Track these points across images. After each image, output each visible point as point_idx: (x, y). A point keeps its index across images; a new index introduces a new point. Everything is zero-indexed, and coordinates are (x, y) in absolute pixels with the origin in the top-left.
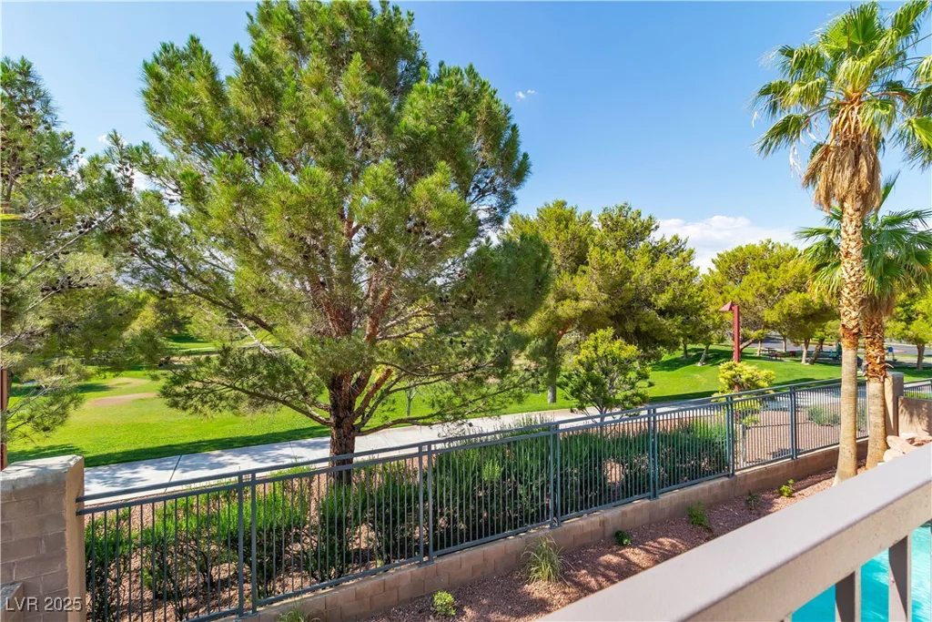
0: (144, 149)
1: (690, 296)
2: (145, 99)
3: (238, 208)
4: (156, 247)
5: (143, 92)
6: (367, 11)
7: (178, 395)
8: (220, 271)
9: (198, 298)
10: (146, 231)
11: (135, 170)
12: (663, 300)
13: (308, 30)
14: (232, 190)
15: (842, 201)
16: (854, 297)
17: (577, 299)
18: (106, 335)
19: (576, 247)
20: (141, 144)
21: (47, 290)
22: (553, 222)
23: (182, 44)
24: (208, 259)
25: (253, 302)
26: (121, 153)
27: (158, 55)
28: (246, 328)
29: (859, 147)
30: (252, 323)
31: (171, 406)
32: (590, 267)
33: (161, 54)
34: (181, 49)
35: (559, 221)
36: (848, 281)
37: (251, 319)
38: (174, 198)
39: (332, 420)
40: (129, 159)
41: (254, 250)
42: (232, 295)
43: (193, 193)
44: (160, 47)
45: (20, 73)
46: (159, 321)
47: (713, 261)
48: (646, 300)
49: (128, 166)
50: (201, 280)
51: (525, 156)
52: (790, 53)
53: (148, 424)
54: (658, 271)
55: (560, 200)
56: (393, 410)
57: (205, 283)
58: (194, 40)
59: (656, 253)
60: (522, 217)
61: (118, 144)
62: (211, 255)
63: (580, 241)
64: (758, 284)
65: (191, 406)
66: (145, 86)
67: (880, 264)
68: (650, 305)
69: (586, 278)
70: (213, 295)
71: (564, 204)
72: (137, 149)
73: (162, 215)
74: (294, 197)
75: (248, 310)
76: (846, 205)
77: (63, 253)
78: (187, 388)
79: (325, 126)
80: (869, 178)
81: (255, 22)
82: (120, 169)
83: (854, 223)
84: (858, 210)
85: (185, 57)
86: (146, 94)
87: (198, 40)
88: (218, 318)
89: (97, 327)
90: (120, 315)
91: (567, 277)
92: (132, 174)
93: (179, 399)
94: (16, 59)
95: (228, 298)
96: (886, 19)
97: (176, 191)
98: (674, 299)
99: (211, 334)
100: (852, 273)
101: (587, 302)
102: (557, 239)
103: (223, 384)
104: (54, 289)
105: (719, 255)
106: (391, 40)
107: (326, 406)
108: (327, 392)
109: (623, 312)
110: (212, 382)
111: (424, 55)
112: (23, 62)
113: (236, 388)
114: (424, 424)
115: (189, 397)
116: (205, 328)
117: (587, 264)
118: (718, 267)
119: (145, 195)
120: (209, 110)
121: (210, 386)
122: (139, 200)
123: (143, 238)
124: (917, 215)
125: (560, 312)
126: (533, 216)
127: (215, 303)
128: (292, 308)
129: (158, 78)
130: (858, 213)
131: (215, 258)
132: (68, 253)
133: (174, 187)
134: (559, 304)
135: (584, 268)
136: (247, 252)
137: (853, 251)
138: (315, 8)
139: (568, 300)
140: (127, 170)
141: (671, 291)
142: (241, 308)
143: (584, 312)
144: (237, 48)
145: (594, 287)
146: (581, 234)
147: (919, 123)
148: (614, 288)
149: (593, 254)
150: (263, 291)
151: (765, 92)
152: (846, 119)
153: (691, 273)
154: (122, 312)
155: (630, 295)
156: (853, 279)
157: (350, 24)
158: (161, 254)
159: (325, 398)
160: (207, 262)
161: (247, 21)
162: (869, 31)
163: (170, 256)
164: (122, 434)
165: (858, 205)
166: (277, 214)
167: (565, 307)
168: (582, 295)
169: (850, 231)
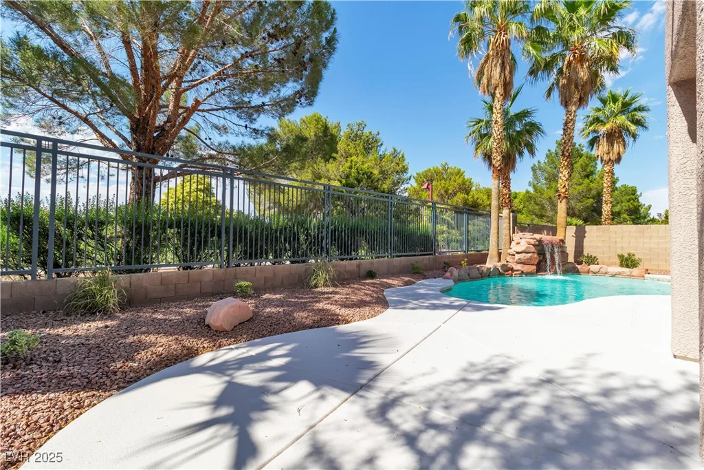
15: (495, 89)
29: (504, 56)
36: (496, 138)
76: (496, 92)
83: (500, 103)
130: (502, 97)
137: (499, 120)
152: (497, 39)
156: (499, 137)
165: (502, 92)
169: (498, 108)
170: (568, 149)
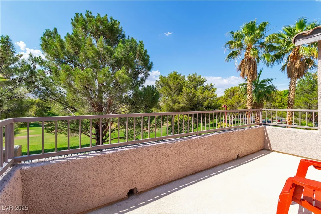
0: (40, 58)
1: (213, 103)
2: (41, 47)
3: (68, 78)
4: (42, 86)
5: (41, 45)
6: (106, 22)
7: (49, 129)
8: (62, 93)
9: (55, 101)
10: (40, 82)
11: (36, 64)
12: (206, 104)
13: (89, 26)
14: (66, 74)
15: (247, 76)
16: (250, 103)
17: (179, 103)
18: (21, 113)
19: (179, 87)
20: (39, 57)
21: (8, 98)
22: (172, 79)
23: (52, 30)
24: (59, 90)
25: (71, 102)
26: (32, 59)
27: (45, 33)
28: (70, 111)
29: (251, 61)
30: (72, 109)
31: (47, 132)
32: (183, 93)
33: (46, 33)
34: (52, 31)
35: (174, 79)
36: (248, 99)
37: (71, 108)
38: (48, 72)
39: (96, 138)
40: (35, 61)
41: (72, 89)
42: (66, 101)
43: (55, 73)
44: (45, 31)
45: (6, 39)
46: (38, 110)
47: (224, 92)
48: (201, 104)
49: (34, 63)
50: (56, 96)
51: (152, 63)
52: (233, 33)
53: (34, 145)
54: (204, 95)
55: (175, 71)
56: (114, 135)
57: (58, 97)
58: (55, 29)
59: (205, 89)
60: (163, 76)
61: (31, 57)
62: (59, 89)
63: (180, 85)
64: (236, 99)
65: (53, 132)
66: (41, 43)
67: (257, 94)
68: (202, 105)
69: (182, 97)
70: (60, 101)
71: (177, 73)
72: (37, 58)
73: (44, 77)
74: (82, 76)
75: (70, 105)
76: (248, 77)
77: (15, 88)
78: (52, 127)
79: (92, 56)
80: (253, 70)
81: (73, 21)
82: (32, 64)
83: (250, 82)
84: (251, 79)
85: (53, 34)
86: (42, 45)
87: (57, 29)
88: (61, 107)
89: (18, 111)
90: (26, 107)
91: (176, 96)
92: (36, 65)
93: (50, 130)
94: (5, 35)
95: (64, 101)
96: (257, 26)
97: (49, 70)
98: (209, 104)
99: (59, 112)
100: (249, 96)
101: (182, 104)
102: (173, 84)
103: (63, 126)
104: (10, 98)
105: (226, 90)
106: (113, 30)
107: (94, 134)
108: (94, 129)
109: (194, 107)
110: (59, 126)
111: (124, 32)
112: (7, 36)
113: (67, 128)
114: (124, 139)
115: (53, 130)
116: (57, 111)
117: (182, 92)
118: (225, 93)
119: (39, 71)
120: (60, 51)
121: (59, 127)
122: (37, 72)
123: (39, 84)
124: (269, 80)
125: (174, 107)
126: (167, 77)
127: (60, 103)
128: (83, 104)
129: (45, 41)
130: (251, 80)
131: (60, 89)
132: (16, 88)
133: (48, 69)
134: (174, 104)
135: (181, 93)
136: (70, 89)
137: (250, 90)
138: (91, 20)
139: (176, 104)
140: (34, 64)
141: (208, 101)
142: (68, 104)
143: (181, 107)
144: (68, 34)
145: (184, 100)
146: (181, 83)
147: (266, 55)
148: (191, 100)
149: (184, 89)
150: (74, 100)
151: (228, 43)
152: (248, 53)
153: (214, 95)
154: (27, 106)
155: (195, 102)
156: (250, 98)
157: (101, 24)
158: (44, 88)
159: (94, 131)
160: (58, 91)
161: (71, 21)
162: (253, 29)
163: (47, 89)
164: (24, 149)
165: (251, 77)
166: (78, 80)
167: (175, 106)
168: (181, 102)
169: (249, 85)
170: (291, 101)
